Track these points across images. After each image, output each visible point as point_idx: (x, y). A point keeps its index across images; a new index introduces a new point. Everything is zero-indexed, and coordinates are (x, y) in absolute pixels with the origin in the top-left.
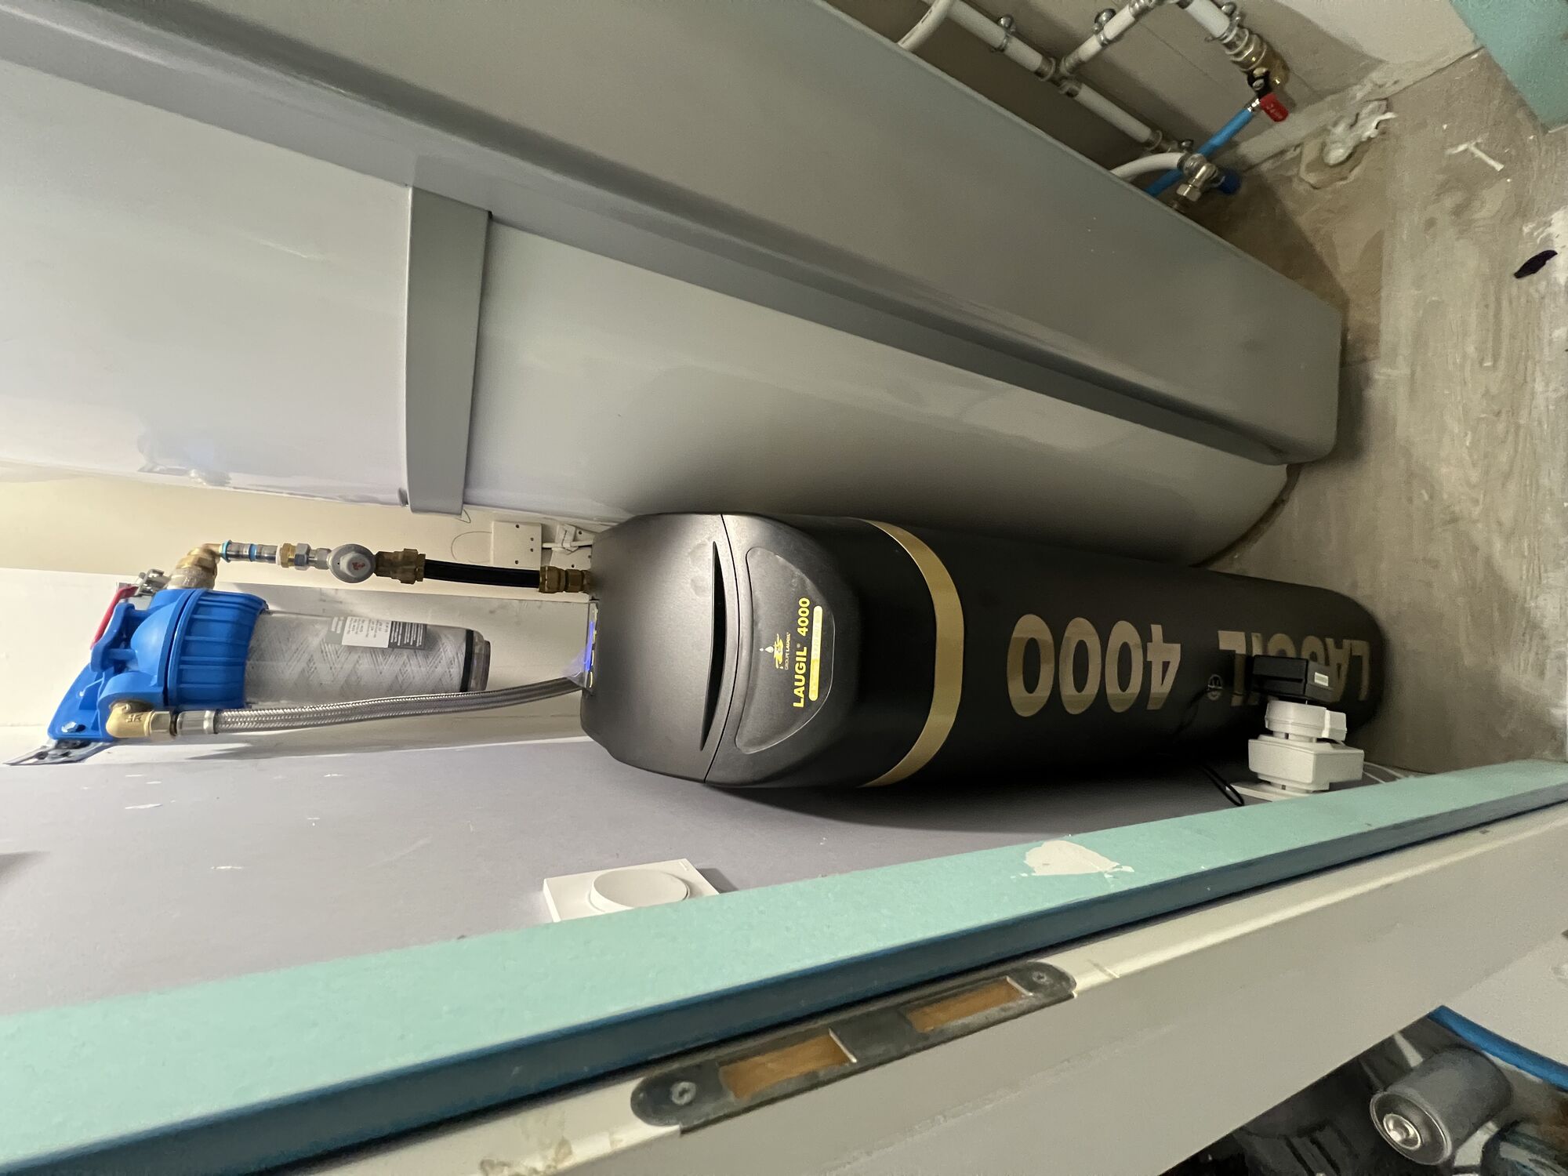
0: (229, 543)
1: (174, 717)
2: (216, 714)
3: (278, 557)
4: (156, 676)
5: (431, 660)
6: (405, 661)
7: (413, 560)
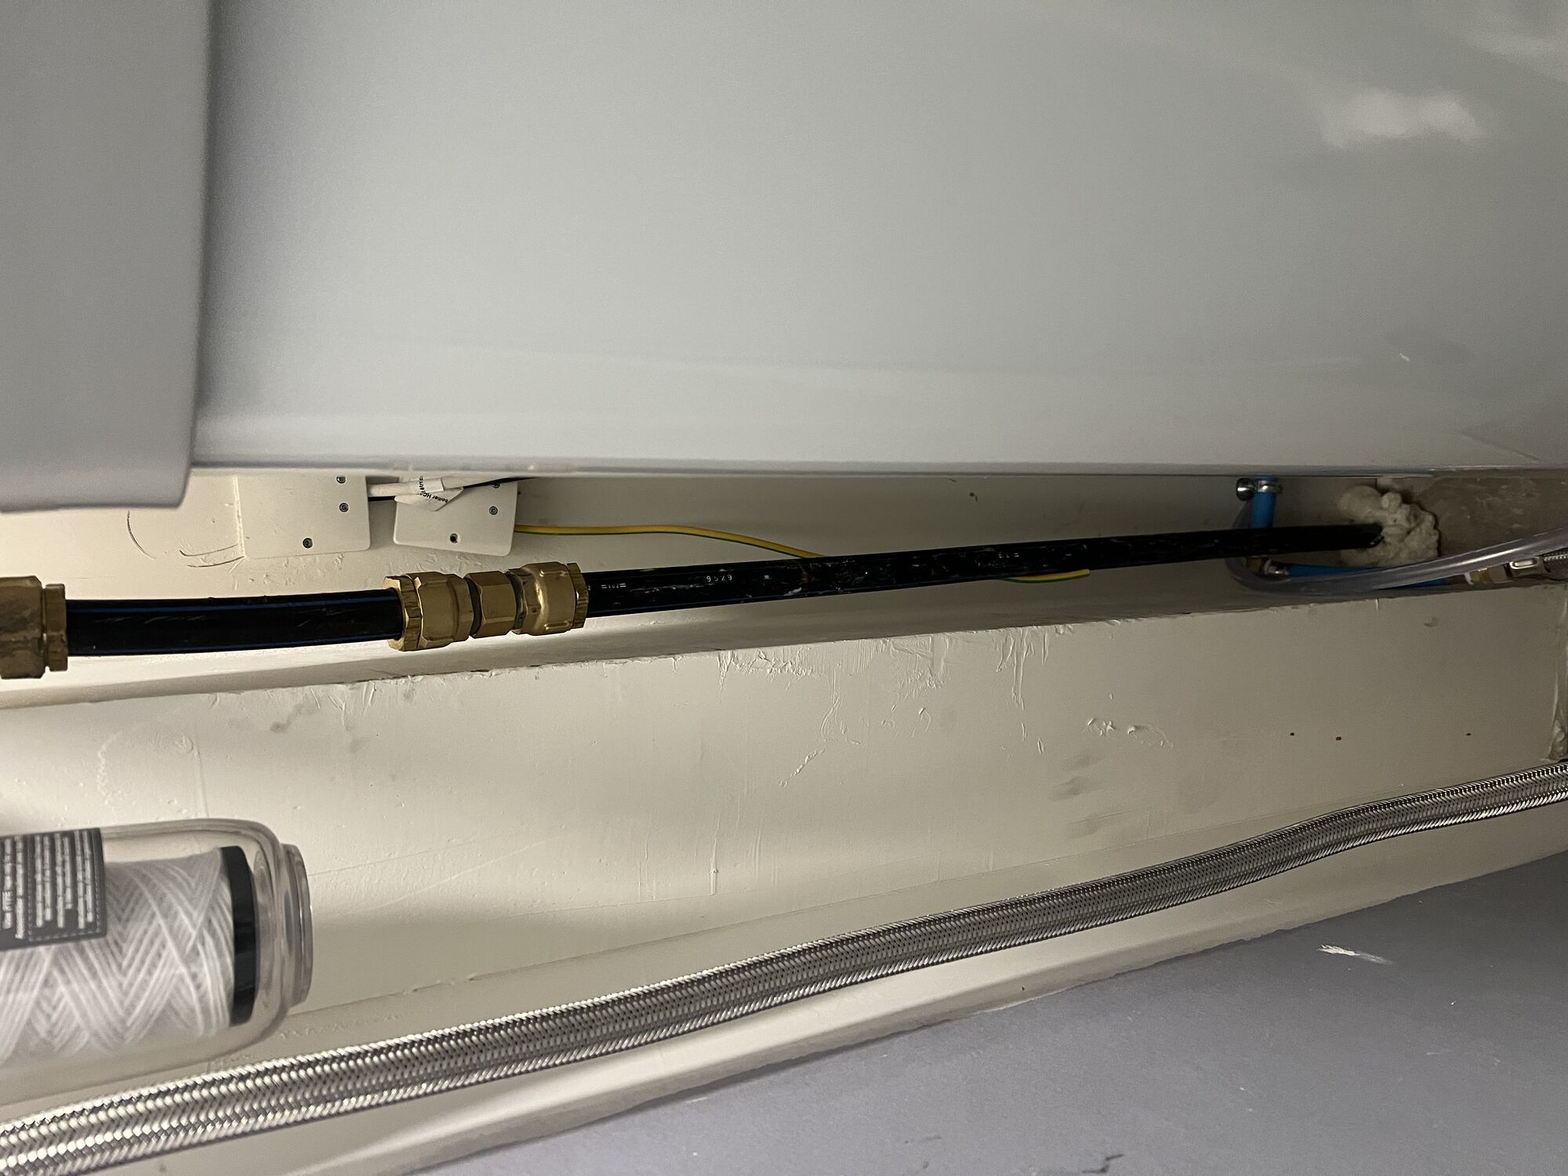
5: (130, 954)
6: (49, 974)
7: (27, 613)
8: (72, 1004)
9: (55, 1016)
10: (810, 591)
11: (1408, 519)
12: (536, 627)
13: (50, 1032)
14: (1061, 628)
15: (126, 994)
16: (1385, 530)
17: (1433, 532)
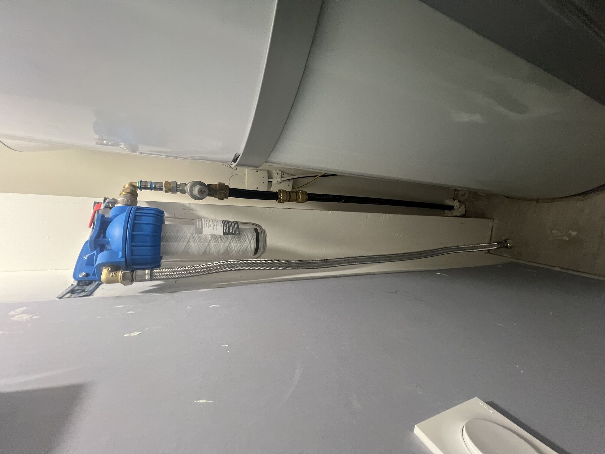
0: (141, 181)
1: (132, 273)
2: (151, 271)
3: (163, 188)
4: (121, 253)
5: (242, 240)
6: (230, 241)
7: (224, 188)
8: (233, 246)
9: (230, 248)
10: (345, 202)
11: (459, 206)
12: (299, 201)
13: (229, 250)
14: (390, 215)
15: (241, 246)
16: (454, 207)
17: (464, 208)
